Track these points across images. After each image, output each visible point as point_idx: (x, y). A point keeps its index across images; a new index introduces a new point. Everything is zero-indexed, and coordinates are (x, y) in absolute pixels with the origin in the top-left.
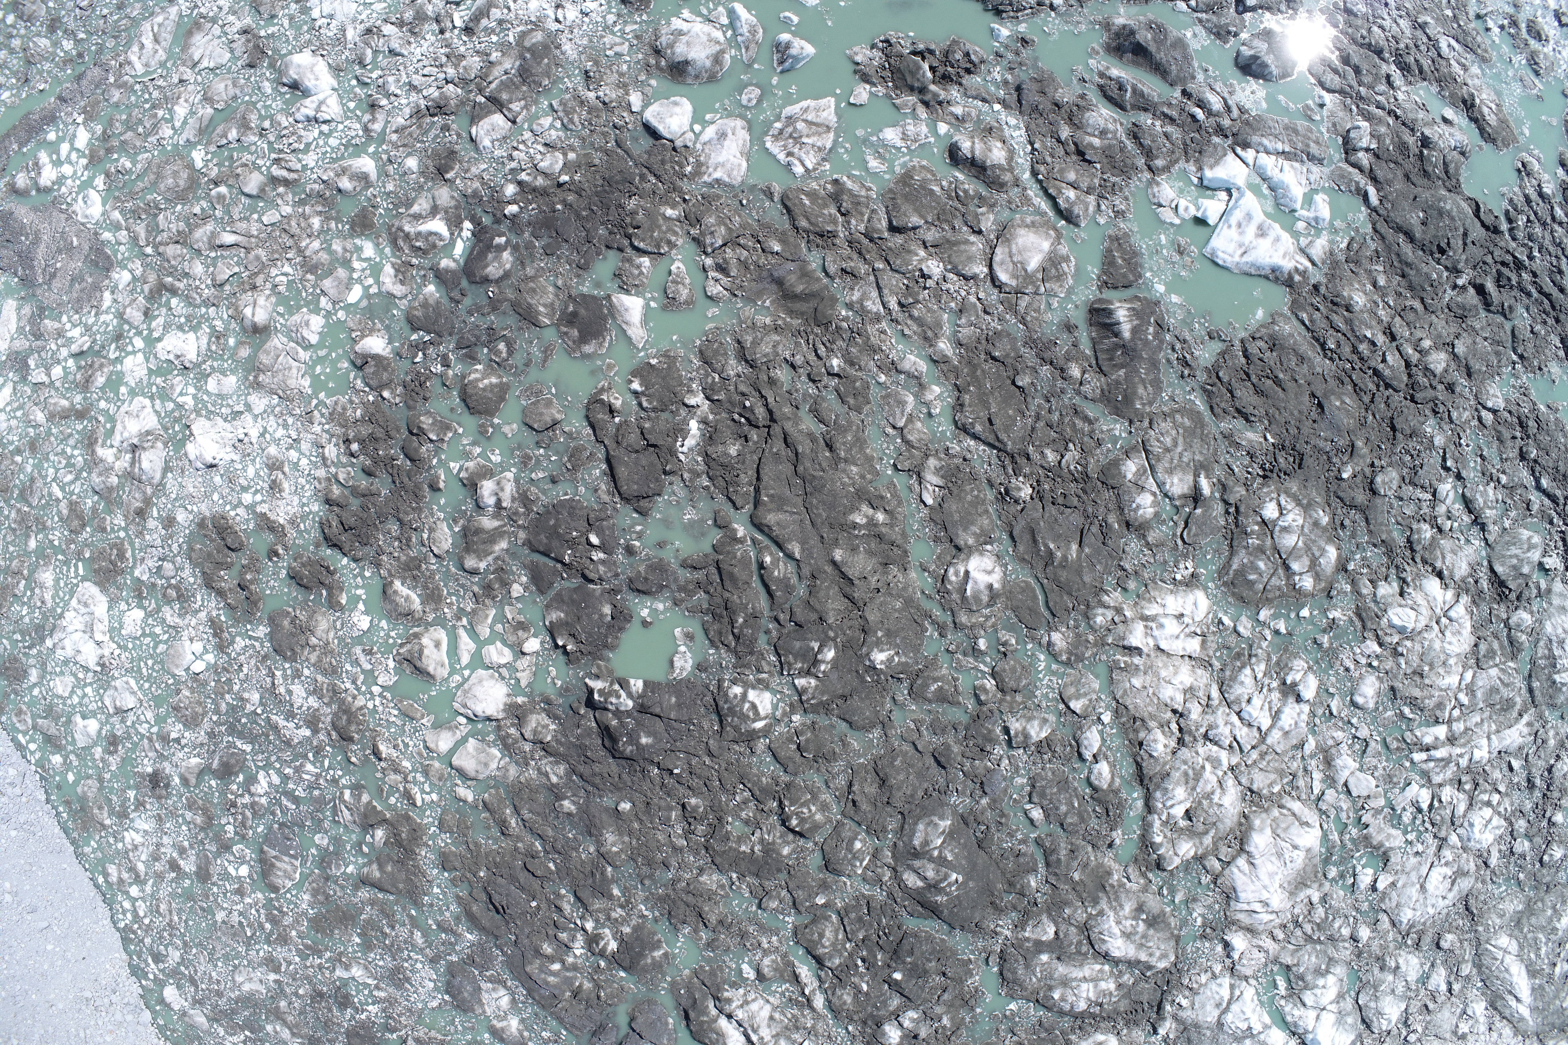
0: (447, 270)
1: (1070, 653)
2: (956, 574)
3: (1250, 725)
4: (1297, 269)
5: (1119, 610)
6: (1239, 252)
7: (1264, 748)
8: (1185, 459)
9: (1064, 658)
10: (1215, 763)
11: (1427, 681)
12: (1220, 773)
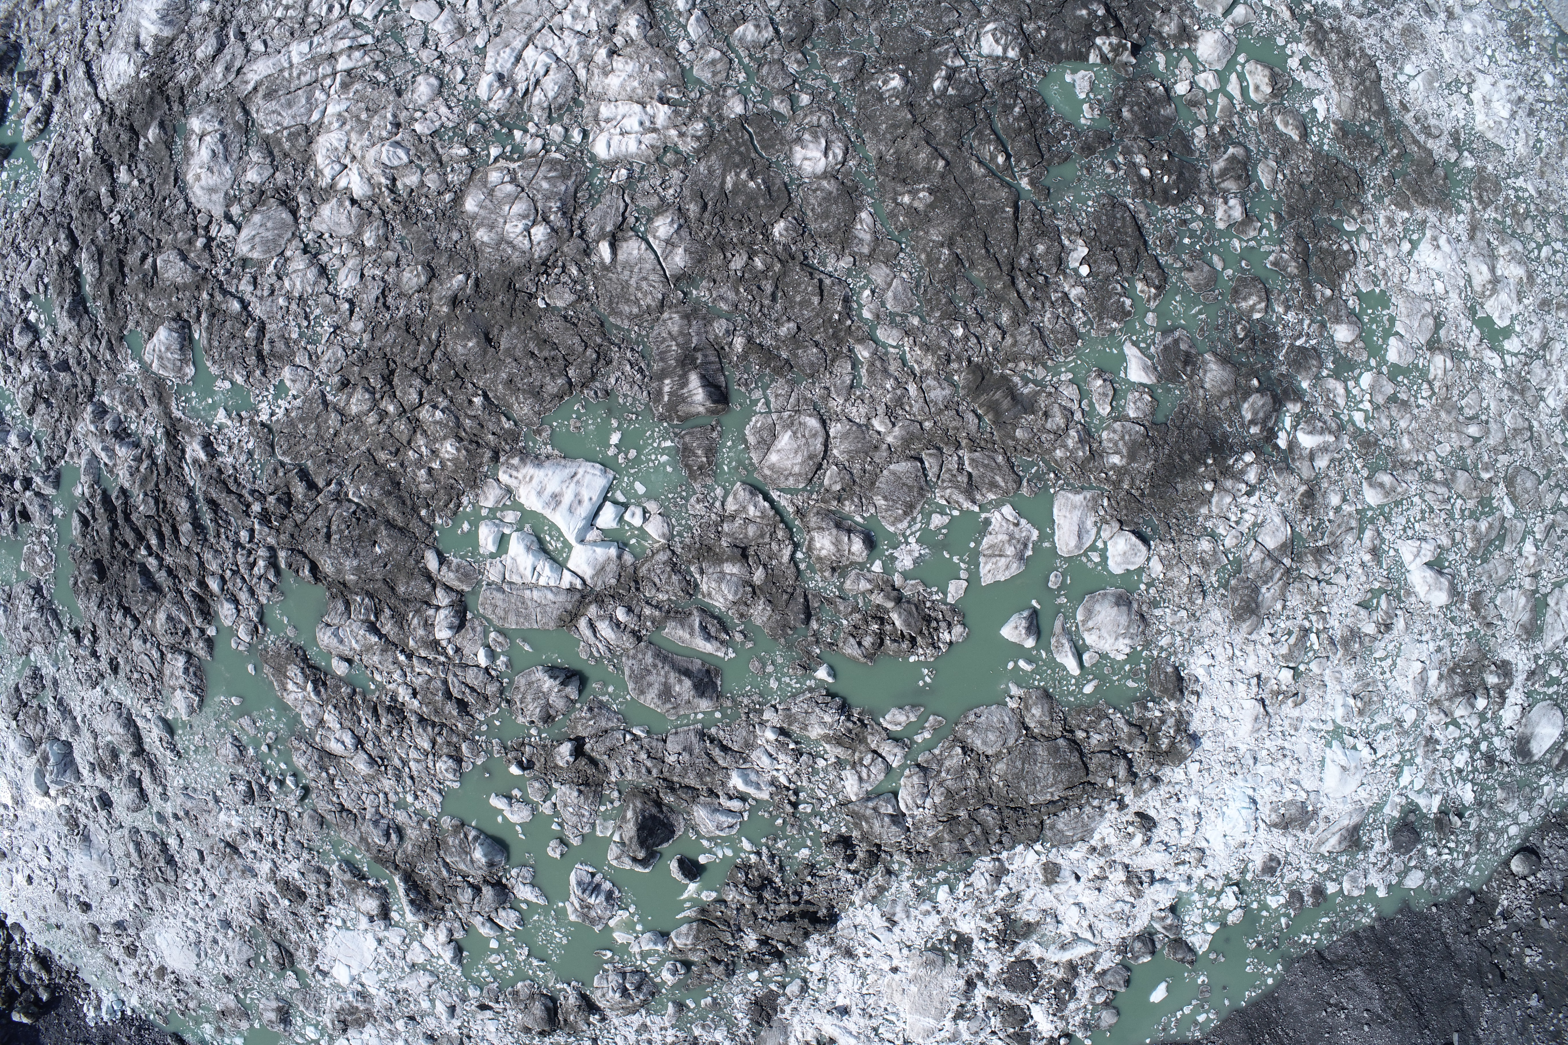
0: (1295, 401)
1: (724, 97)
2: (835, 155)
3: (545, 49)
4: (517, 469)
5: (682, 135)
6: (579, 476)
7: (528, 32)
8: (627, 273)
9: (729, 92)
10: (576, 15)
11: (362, 105)
12: (570, 7)
